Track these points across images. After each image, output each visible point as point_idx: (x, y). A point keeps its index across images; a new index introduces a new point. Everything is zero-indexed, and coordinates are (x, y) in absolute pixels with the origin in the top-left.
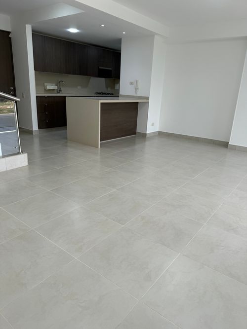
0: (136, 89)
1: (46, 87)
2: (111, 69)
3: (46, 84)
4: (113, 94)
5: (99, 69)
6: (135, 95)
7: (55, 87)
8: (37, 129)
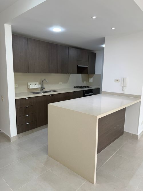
0: (123, 87)
1: (30, 86)
2: (87, 66)
3: (29, 84)
4: (89, 87)
5: (78, 67)
6: (122, 92)
7: (39, 86)
8: (16, 134)
